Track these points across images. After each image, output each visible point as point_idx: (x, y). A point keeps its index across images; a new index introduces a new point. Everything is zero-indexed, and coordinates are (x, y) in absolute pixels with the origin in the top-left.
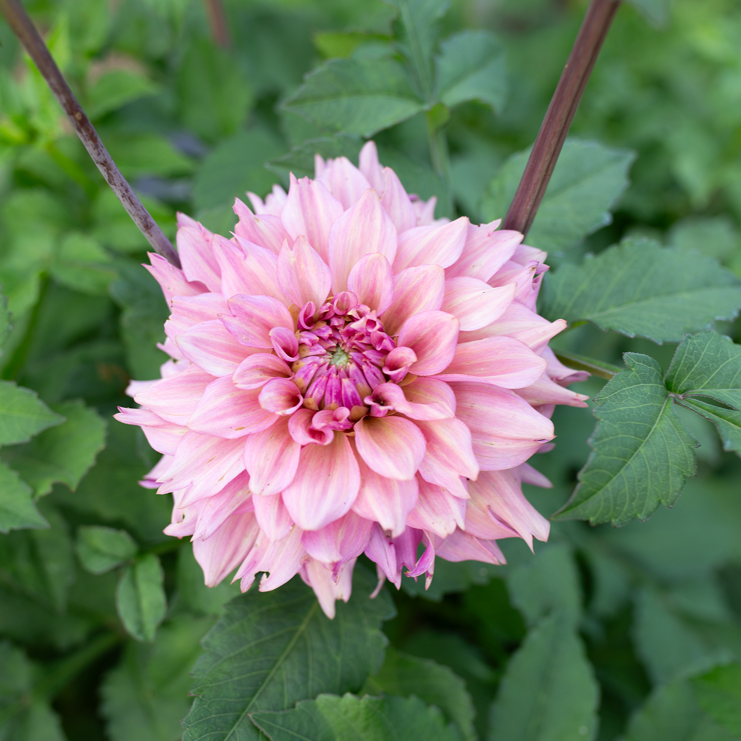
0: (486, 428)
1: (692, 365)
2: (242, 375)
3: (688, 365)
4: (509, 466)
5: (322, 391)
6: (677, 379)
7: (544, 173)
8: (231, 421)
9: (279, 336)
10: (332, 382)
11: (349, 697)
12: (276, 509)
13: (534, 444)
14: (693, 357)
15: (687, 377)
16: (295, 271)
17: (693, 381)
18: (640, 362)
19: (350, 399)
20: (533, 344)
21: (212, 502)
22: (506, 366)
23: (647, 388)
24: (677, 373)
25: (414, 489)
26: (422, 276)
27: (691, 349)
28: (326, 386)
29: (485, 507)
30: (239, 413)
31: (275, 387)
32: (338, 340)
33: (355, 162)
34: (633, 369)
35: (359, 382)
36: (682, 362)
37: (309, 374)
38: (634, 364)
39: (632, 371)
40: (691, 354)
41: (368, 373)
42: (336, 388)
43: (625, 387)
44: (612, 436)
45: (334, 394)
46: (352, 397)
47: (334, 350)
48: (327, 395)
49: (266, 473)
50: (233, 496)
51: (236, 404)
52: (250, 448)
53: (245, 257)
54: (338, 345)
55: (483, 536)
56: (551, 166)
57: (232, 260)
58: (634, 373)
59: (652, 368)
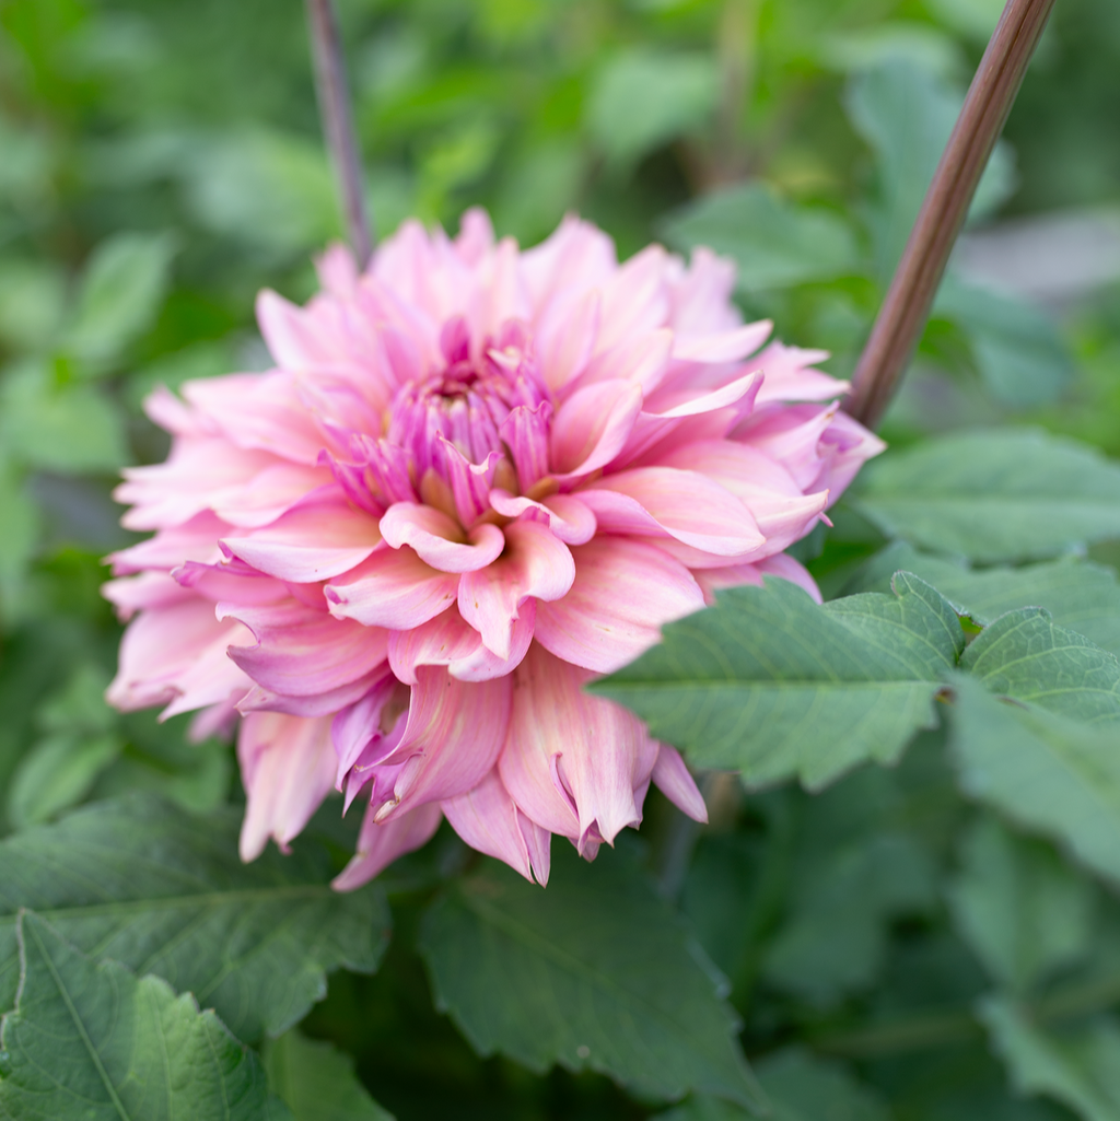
1: (1023, 653)
3: (1013, 647)
6: (982, 664)
11: (187, 1000)
14: (1030, 640)
15: (1003, 668)
17: (1011, 682)
18: (921, 594)
23: (909, 638)
24: (986, 652)
27: (1034, 626)
29: (554, 751)
34: (901, 598)
36: (1004, 636)
38: (905, 592)
39: (896, 599)
40: (1030, 633)
43: (868, 612)
55: (530, 812)
58: (899, 603)
59: (941, 618)
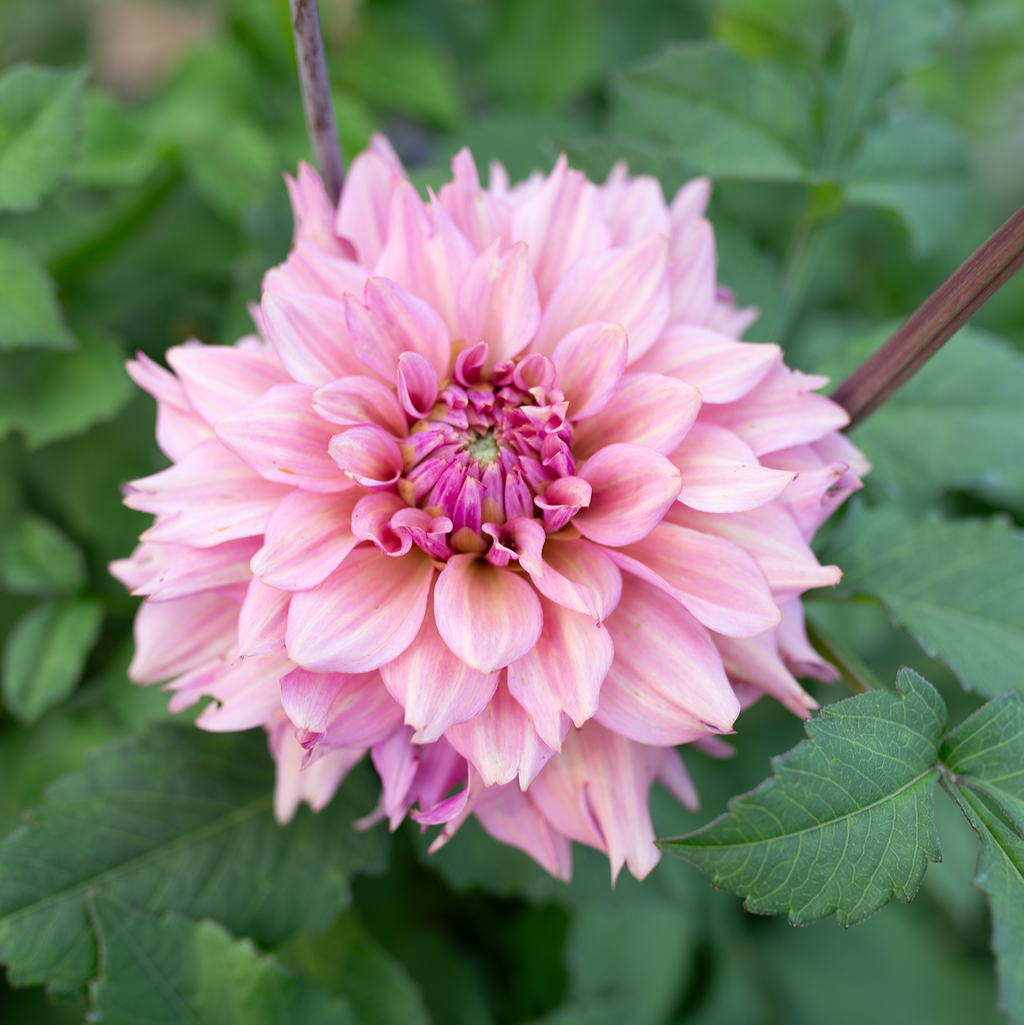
0: (641, 665)
1: (996, 740)
2: (331, 396)
3: (990, 737)
4: (644, 739)
5: (432, 481)
6: (962, 748)
7: (926, 341)
8: (279, 453)
9: (414, 369)
10: (451, 474)
11: (245, 948)
12: (274, 614)
13: (697, 726)
14: (1003, 730)
15: (979, 754)
16: (489, 292)
17: (984, 766)
18: (920, 693)
19: (465, 512)
20: (777, 582)
21: (193, 557)
22: (718, 592)
23: (908, 737)
24: (967, 740)
25: (486, 692)
26: (666, 394)
27: (1007, 716)
28: (440, 475)
29: (580, 782)
30: (298, 448)
31: (368, 438)
32: (496, 422)
33: (669, 196)
34: (904, 697)
35: (491, 495)
36: (983, 727)
37: (426, 446)
38: (909, 690)
39: (900, 698)
40: (1004, 723)
41: (511, 488)
42: (452, 485)
43: (878, 716)
44: (815, 772)
45: (445, 493)
46: (469, 512)
47: (483, 433)
48: (436, 491)
49: (288, 554)
50: (228, 563)
51: (300, 434)
52: (287, 507)
53: (431, 236)
54: (491, 429)
56: (943, 335)
57: (410, 230)
58: (903, 703)
59: (933, 712)
